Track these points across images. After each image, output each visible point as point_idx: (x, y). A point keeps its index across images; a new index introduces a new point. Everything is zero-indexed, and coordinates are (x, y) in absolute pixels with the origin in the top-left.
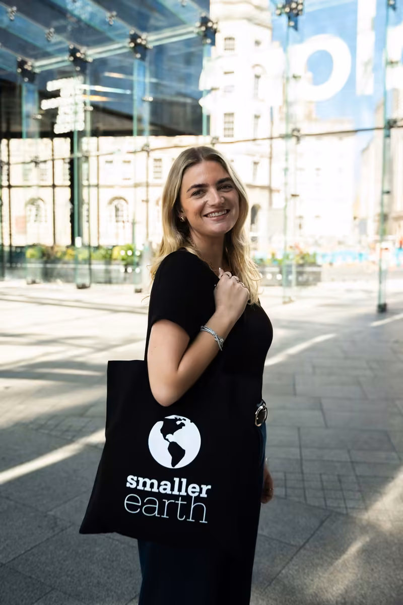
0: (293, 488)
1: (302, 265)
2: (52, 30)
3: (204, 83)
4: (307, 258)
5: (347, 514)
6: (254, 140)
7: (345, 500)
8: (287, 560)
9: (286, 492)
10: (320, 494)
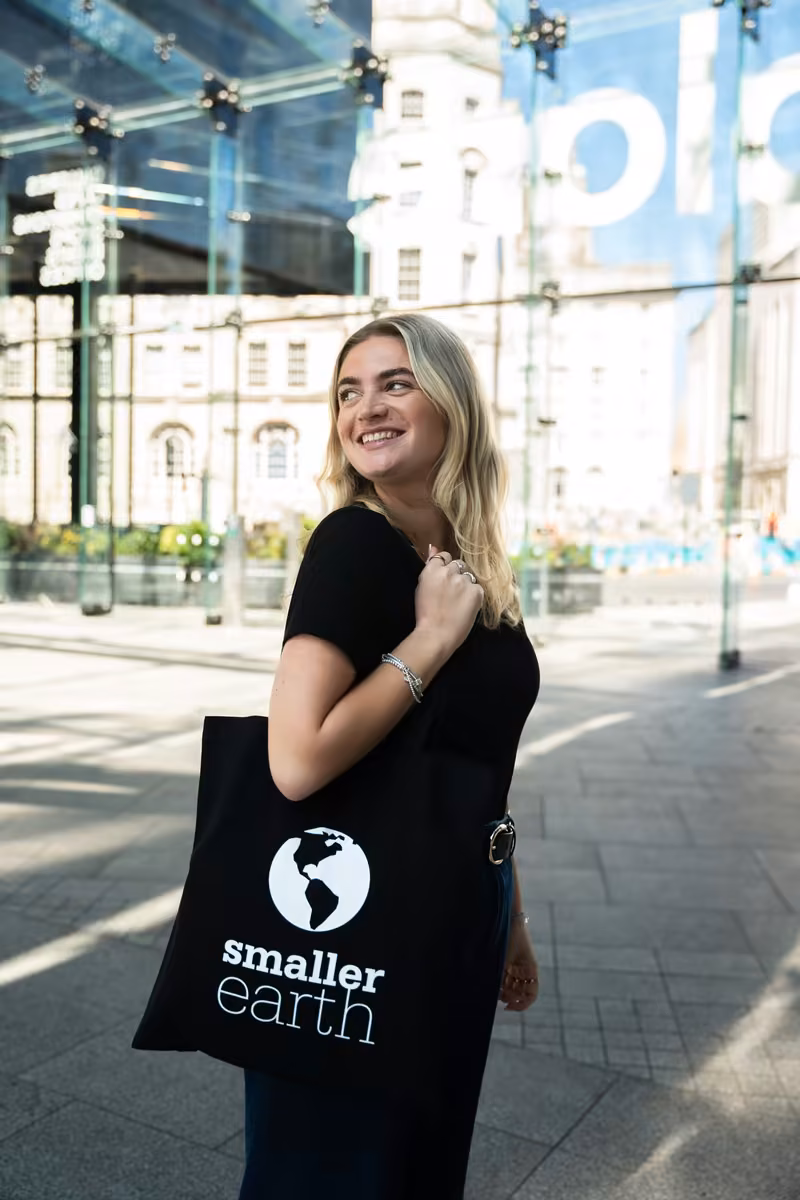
0: (540, 1026)
1: (560, 571)
2: (40, 69)
3: (360, 184)
4: (572, 555)
5: (650, 1081)
6: (463, 305)
7: (647, 1051)
8: (524, 1175)
9: (523, 1032)
10: (596, 1037)
